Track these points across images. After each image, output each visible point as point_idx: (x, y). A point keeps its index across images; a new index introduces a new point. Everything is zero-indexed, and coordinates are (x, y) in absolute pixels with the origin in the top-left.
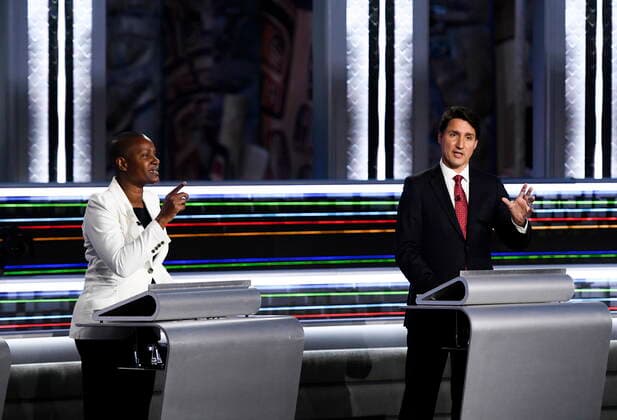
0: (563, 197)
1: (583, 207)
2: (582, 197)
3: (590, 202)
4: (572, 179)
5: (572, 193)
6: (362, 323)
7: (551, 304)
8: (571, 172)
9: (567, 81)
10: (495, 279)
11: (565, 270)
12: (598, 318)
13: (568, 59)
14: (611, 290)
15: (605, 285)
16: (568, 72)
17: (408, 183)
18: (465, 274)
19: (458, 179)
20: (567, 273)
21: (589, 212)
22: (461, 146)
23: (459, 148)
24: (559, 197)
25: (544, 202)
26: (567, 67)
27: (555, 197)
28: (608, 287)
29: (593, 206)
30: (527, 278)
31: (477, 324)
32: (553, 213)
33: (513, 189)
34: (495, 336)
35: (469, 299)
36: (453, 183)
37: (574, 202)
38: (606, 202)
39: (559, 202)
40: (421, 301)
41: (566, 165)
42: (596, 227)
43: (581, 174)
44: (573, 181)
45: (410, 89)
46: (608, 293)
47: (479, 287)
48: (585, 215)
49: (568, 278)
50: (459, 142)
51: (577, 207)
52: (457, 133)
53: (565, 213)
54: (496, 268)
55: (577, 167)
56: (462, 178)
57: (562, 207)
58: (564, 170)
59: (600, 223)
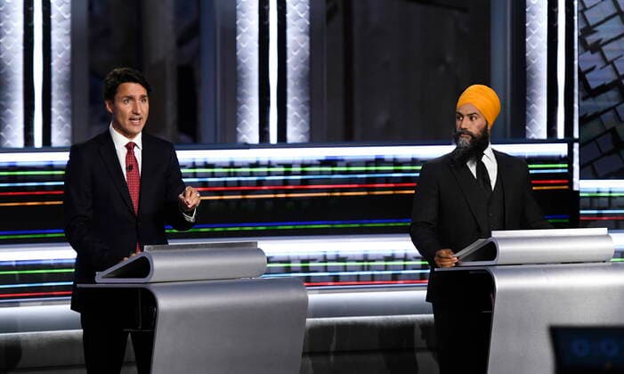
0: (236, 165)
1: (258, 174)
2: (257, 165)
3: (266, 170)
4: (246, 144)
5: (244, 160)
6: (16, 304)
7: (239, 280)
8: (244, 136)
9: (238, 38)
10: (174, 255)
11: (256, 243)
12: (292, 295)
13: (239, 13)
14: (291, 265)
15: (286, 259)
16: (239, 28)
17: (75, 150)
18: (149, 249)
19: (130, 147)
20: (259, 246)
21: (265, 180)
22: (139, 112)
23: (137, 114)
24: (232, 165)
25: (216, 170)
26: (238, 22)
27: (228, 165)
28: (289, 262)
29: (269, 174)
30: (215, 253)
31: (165, 303)
32: (225, 182)
33: (184, 156)
34: (183, 316)
35: (154, 276)
36: (126, 151)
37: (248, 170)
38: (282, 169)
39: (232, 170)
40: (102, 279)
41: (238, 129)
42: (272, 196)
43: (255, 139)
44: (247, 146)
45: (68, 48)
46: (289, 267)
47: (165, 264)
48: (260, 183)
49: (260, 252)
50: (135, 107)
51: (252, 174)
52: (131, 98)
53: (239, 181)
54: (171, 243)
55: (251, 132)
56: (135, 145)
57: (235, 175)
58: (235, 134)
59: (275, 192)
